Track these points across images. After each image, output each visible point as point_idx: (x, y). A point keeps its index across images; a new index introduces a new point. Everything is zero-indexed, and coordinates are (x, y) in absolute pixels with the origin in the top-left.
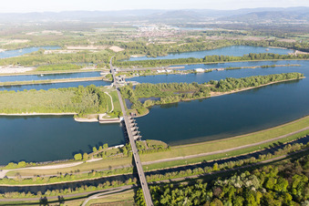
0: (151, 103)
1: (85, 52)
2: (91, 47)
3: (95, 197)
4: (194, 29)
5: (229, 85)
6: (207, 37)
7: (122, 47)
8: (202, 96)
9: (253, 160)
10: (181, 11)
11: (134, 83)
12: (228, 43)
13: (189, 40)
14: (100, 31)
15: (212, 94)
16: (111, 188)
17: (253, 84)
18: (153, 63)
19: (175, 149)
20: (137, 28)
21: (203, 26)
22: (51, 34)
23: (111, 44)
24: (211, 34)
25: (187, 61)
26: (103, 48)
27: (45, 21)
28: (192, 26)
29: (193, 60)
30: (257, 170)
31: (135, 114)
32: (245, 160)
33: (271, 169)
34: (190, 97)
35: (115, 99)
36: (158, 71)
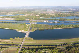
0: (36, 29)
1: (29, 16)
2: (32, 15)
3: (9, 48)
4: (62, 11)
5: (61, 26)
6: (65, 14)
7: (39, 15)
8: (51, 29)
11: (36, 24)
12: (70, 15)
13: (59, 14)
14: (37, 11)
15: (55, 28)
16: (14, 47)
17: (69, 27)
18: (44, 19)
19: (35, 41)
20: (46, 11)
22: (24, 11)
23: (37, 14)
24: (67, 13)
25: (54, 19)
26: (34, 15)
27: (25, 8)
29: (56, 19)
30: (52, 49)
31: (31, 31)
32: (52, 46)
33: (57, 50)
34: (48, 28)
35: (29, 27)
36: (44, 21)
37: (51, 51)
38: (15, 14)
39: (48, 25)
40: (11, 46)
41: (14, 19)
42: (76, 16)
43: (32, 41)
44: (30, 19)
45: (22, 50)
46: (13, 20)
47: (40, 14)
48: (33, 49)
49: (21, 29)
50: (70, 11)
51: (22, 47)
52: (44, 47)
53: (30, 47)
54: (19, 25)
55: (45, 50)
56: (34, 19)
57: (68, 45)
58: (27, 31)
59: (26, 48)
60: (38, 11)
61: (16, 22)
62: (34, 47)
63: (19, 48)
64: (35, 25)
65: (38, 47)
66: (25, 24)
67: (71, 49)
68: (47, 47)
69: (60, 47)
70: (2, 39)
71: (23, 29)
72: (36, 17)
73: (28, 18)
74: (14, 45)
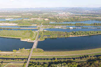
0: (46, 37)
1: (36, 20)
2: (39, 19)
3: (11, 63)
4: (78, 14)
5: (79, 33)
6: (82, 17)
7: (49, 19)
8: (66, 36)
9: (72, 60)
10: (76, 8)
11: (45, 30)
12: (89, 19)
13: (74, 18)
14: (45, 14)
15: (71, 36)
16: (18, 61)
17: (89, 34)
18: (55, 25)
19: (45, 52)
20: (58, 13)
21: (83, 13)
22: (29, 14)
23: (45, 18)
24: (84, 16)
25: (68, 25)
26: (42, 19)
27: (30, 10)
28: (78, 13)
29: (71, 24)
30: (69, 63)
31: (39, 40)
32: (69, 60)
33: (75, 64)
34: (62, 36)
35: (36, 35)
36: (56, 27)
37: (69, 66)
38: (18, 17)
39: (62, 32)
40: (15, 61)
41: (17, 24)
42: (96, 20)
43: (42, 53)
44: (38, 25)
45: (30, 65)
46: (15, 26)
47: (50, 17)
48: (45, 63)
49: (26, 38)
50: (88, 13)
51: (29, 62)
52: (59, 60)
53: (40, 61)
54: (23, 32)
55: (60, 65)
56: (43, 24)
57: (89, 58)
58: (34, 39)
59: (35, 62)
60: (47, 13)
61: (19, 28)
62: (46, 61)
63: (26, 63)
64: (44, 32)
65: (50, 61)
66: (31, 31)
67: (93, 62)
68: (63, 60)
69: (79, 60)
70: (2, 51)
71: (29, 38)
72: (45, 22)
73: (35, 22)
74: (18, 59)
